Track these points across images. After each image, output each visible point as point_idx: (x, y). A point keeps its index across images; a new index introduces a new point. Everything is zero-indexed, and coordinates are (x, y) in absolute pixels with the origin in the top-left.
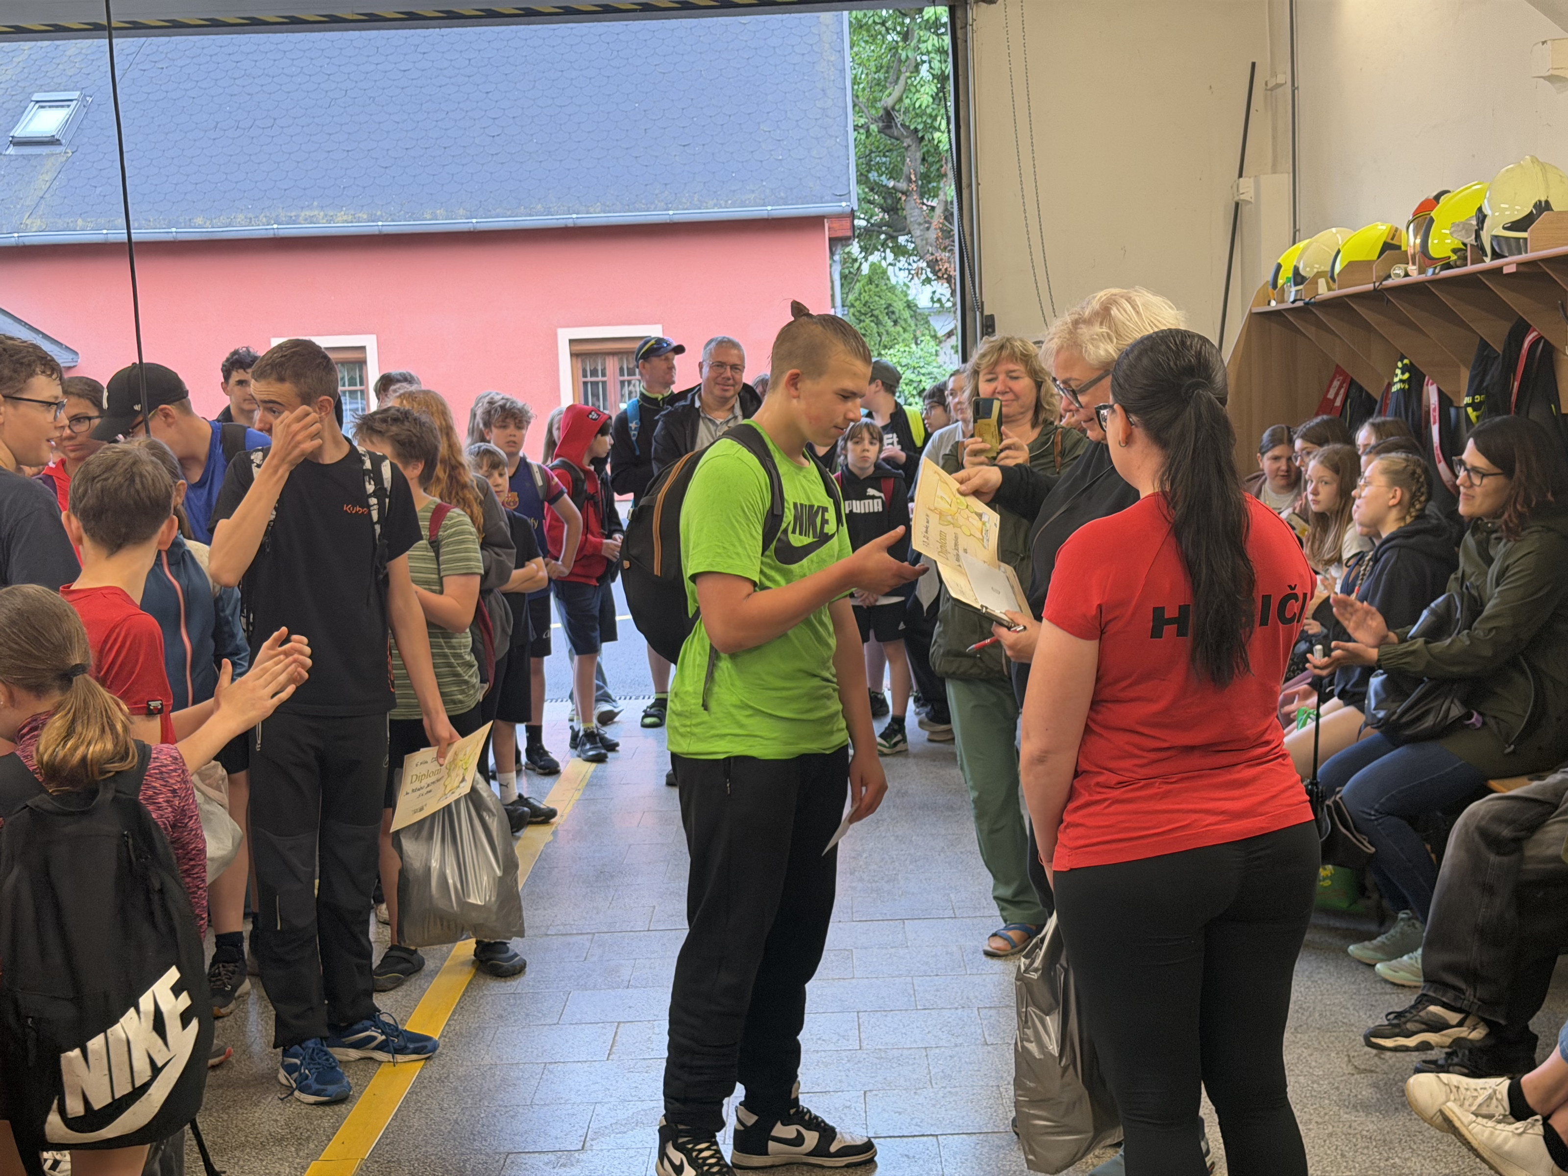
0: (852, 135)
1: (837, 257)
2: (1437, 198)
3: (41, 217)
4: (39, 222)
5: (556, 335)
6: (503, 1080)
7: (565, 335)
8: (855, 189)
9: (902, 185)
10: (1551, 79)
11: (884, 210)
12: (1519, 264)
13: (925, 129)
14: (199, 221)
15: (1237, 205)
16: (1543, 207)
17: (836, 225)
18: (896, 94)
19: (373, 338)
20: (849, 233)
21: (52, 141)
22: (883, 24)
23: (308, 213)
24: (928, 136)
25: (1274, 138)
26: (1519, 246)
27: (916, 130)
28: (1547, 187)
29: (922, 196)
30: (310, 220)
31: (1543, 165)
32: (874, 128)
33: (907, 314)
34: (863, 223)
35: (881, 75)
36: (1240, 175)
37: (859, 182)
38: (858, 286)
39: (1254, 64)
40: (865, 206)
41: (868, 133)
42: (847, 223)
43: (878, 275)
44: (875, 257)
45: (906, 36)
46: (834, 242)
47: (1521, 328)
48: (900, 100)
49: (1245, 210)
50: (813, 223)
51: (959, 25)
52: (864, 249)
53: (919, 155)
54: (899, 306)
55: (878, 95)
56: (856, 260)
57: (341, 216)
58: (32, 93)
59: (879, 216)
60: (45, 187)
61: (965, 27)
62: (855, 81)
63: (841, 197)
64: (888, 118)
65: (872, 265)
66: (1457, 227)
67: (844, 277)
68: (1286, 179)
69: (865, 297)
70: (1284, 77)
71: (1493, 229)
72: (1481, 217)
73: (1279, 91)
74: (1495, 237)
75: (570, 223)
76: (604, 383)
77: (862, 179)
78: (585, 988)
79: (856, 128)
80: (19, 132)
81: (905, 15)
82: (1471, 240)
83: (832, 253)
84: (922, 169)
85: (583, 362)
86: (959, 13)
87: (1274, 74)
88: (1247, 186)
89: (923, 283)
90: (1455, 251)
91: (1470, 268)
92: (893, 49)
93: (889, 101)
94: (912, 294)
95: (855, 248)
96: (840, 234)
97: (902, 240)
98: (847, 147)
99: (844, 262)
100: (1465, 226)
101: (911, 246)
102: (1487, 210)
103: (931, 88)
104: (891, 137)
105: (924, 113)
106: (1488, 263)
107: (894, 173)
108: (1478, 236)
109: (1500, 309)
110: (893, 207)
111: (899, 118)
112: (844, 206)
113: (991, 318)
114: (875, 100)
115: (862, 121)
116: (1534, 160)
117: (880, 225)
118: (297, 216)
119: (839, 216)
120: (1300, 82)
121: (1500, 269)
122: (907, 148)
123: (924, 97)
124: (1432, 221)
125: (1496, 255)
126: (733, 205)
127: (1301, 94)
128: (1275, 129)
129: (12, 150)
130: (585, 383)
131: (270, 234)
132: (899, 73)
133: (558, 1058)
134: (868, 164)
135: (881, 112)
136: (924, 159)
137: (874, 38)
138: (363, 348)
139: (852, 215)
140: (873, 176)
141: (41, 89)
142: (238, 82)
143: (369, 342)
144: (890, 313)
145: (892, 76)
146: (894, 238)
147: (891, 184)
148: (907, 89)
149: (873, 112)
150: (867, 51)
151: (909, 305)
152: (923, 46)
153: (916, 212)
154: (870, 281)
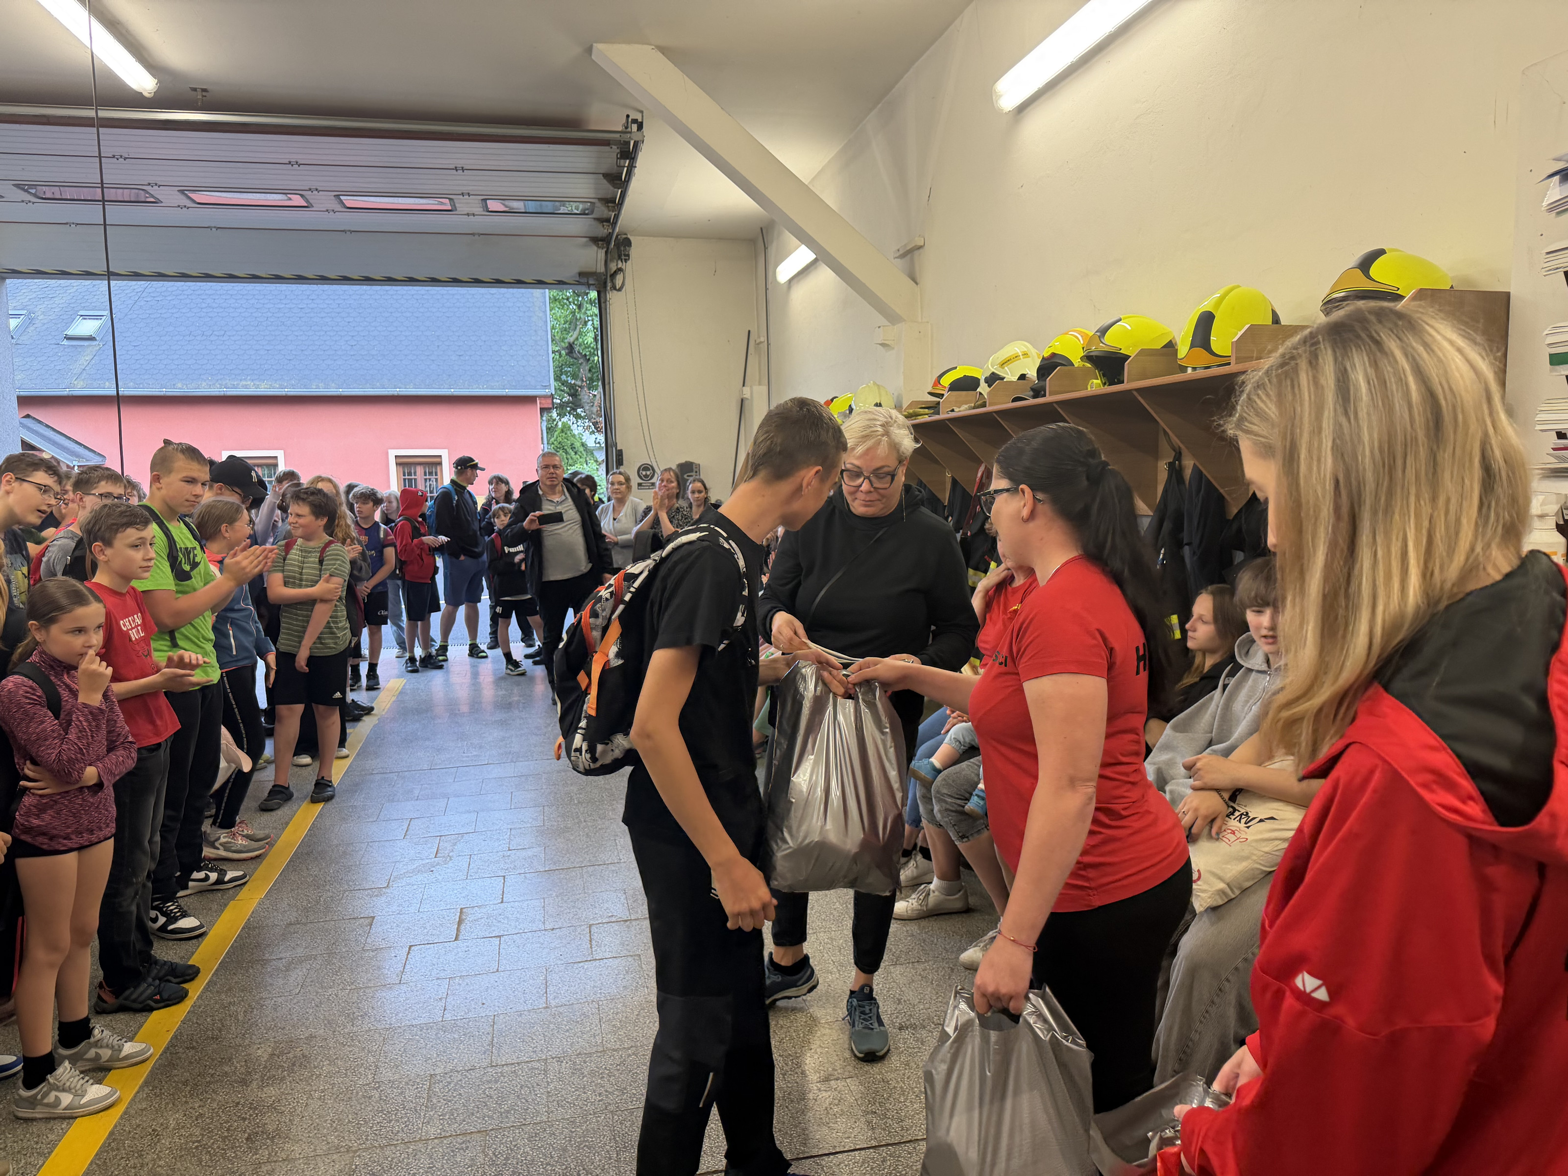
0: (551, 356)
1: (544, 418)
2: (832, 400)
3: (83, 380)
4: (82, 383)
5: (387, 453)
6: (344, 852)
7: (393, 453)
8: (553, 383)
9: (579, 383)
10: (883, 345)
11: (569, 395)
13: (590, 355)
14: (179, 385)
15: (742, 400)
17: (543, 401)
18: (575, 336)
19: (282, 451)
20: (551, 406)
21: (91, 338)
22: (568, 299)
23: (244, 383)
24: (592, 359)
25: (759, 368)
27: (585, 355)
28: (880, 396)
29: (589, 389)
30: (246, 387)
31: (878, 386)
32: (563, 352)
33: (582, 449)
34: (559, 401)
35: (567, 326)
36: (744, 385)
37: (555, 380)
38: (556, 433)
39: (749, 332)
40: (559, 392)
41: (560, 355)
42: (549, 401)
43: (566, 429)
44: (565, 419)
45: (580, 307)
46: (542, 410)
48: (577, 339)
49: (746, 403)
50: (529, 400)
51: (602, 300)
52: (558, 415)
53: (587, 368)
54: (577, 445)
55: (566, 336)
56: (555, 420)
57: (263, 385)
58: (78, 311)
59: (567, 398)
60: (86, 364)
61: (605, 302)
62: (553, 328)
63: (545, 387)
64: (571, 348)
65: (563, 423)
67: (548, 429)
68: (764, 384)
69: (560, 439)
70: (763, 339)
73: (761, 345)
75: (396, 393)
76: (415, 480)
77: (557, 378)
78: (393, 801)
79: (553, 352)
80: (71, 332)
81: (579, 296)
83: (542, 416)
84: (589, 375)
85: (403, 468)
86: (602, 295)
87: (759, 337)
88: (746, 391)
89: (591, 433)
92: (573, 313)
93: (572, 340)
94: (584, 439)
95: (554, 414)
96: (546, 406)
97: (579, 410)
98: (548, 361)
99: (548, 421)
101: (583, 414)
103: (592, 335)
104: (573, 358)
105: (590, 346)
107: (575, 376)
110: (574, 394)
111: (577, 348)
112: (547, 392)
113: (621, 451)
114: (564, 338)
115: (557, 349)
116: (875, 383)
117: (567, 403)
118: (238, 384)
119: (545, 397)
120: (771, 341)
122: (581, 364)
123: (589, 339)
126: (487, 388)
127: (772, 347)
128: (759, 364)
129: (65, 342)
130: (405, 480)
131: (222, 394)
132: (576, 326)
133: (376, 839)
134: (561, 371)
135: (567, 345)
136: (590, 370)
137: (563, 307)
138: (276, 457)
139: (552, 397)
140: (564, 377)
141: (84, 308)
142: (204, 310)
143: (280, 454)
144: (573, 448)
145: (572, 327)
146: (575, 410)
147: (573, 382)
148: (580, 333)
149: (563, 344)
150: (558, 312)
151: (583, 445)
152: (589, 313)
153: (586, 397)
154: (562, 431)
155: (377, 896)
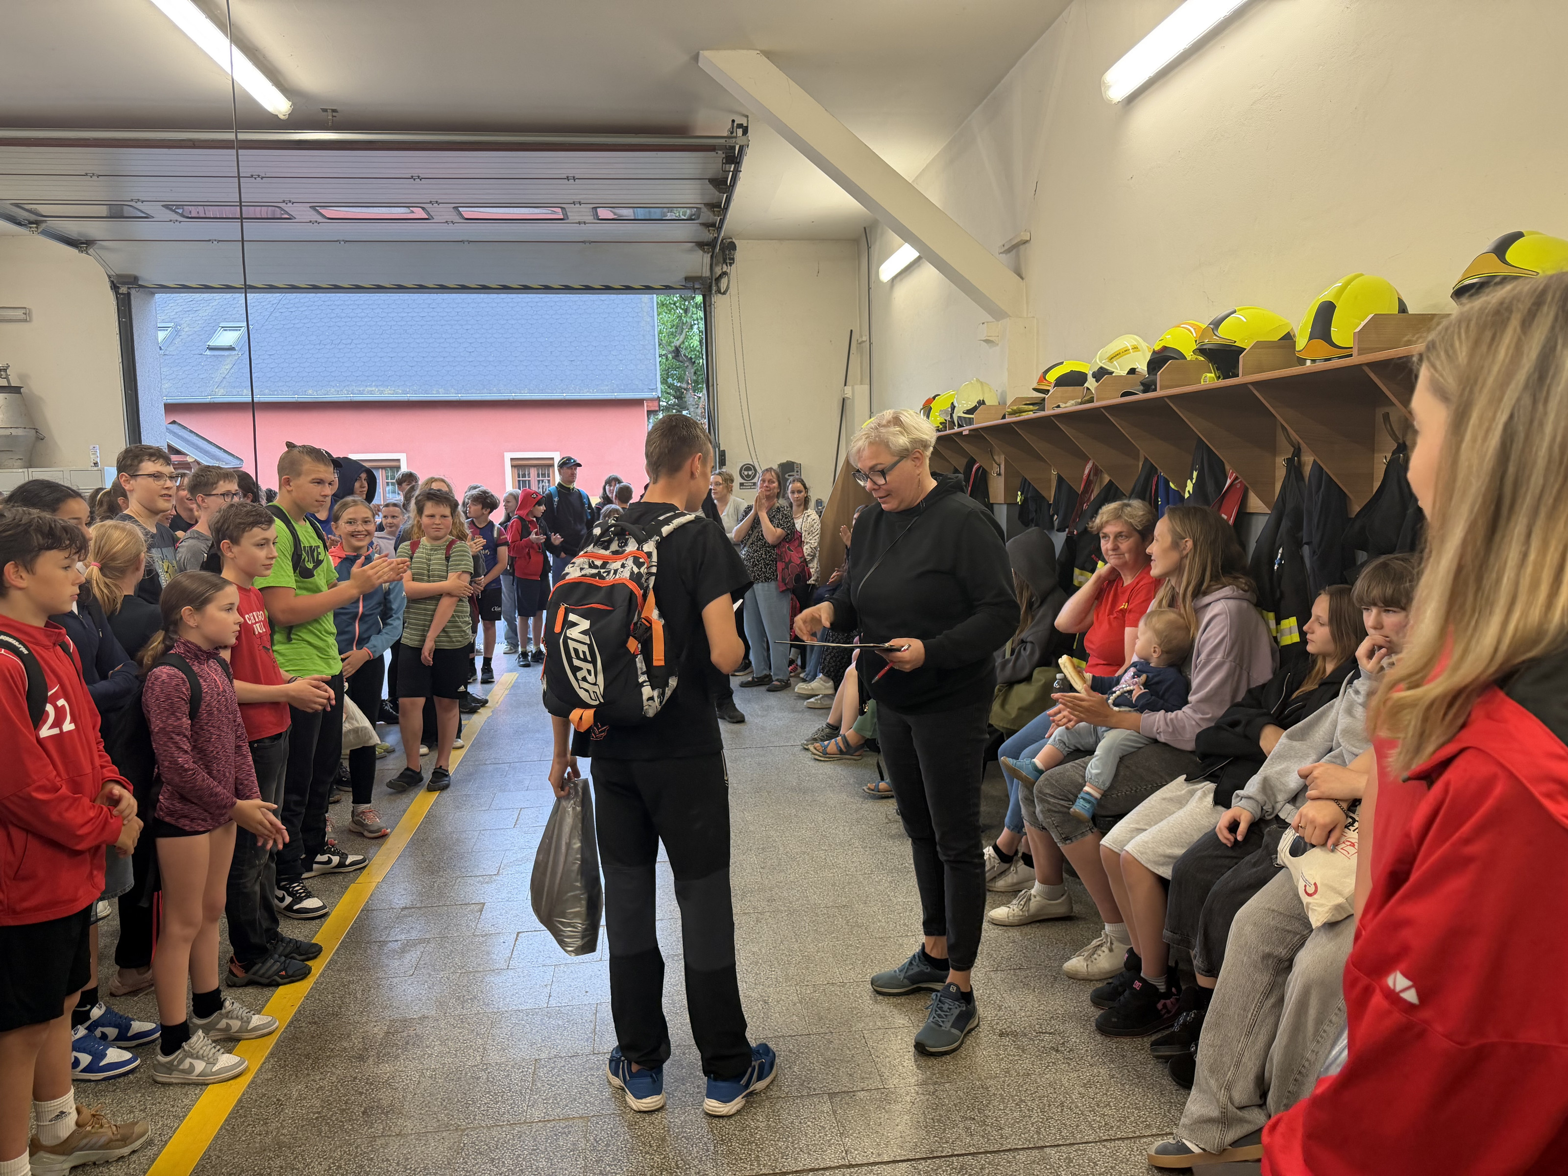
0: (658, 359)
1: (651, 421)
2: (934, 398)
3: (224, 388)
4: (222, 391)
5: (503, 456)
6: (457, 840)
7: (508, 456)
8: (659, 385)
9: (684, 385)
10: (987, 341)
11: (675, 398)
12: (970, 430)
13: (696, 357)
14: (310, 392)
15: (844, 399)
16: (981, 403)
17: (650, 404)
18: (681, 340)
19: (405, 455)
20: (657, 409)
21: (231, 348)
22: (674, 304)
23: (370, 389)
24: (697, 361)
25: (861, 367)
26: (970, 422)
27: (691, 358)
28: (983, 393)
29: (694, 392)
30: (371, 392)
31: (981, 383)
32: (670, 356)
34: (665, 404)
35: (673, 330)
36: (845, 385)
37: (662, 383)
39: (851, 331)
40: (666, 395)
41: (667, 359)
42: (656, 403)
45: (686, 311)
46: (649, 413)
47: (972, 462)
48: (683, 342)
49: (848, 402)
50: (639, 402)
51: (707, 304)
53: (693, 371)
55: (672, 340)
57: (387, 391)
58: (219, 323)
59: (673, 401)
60: (226, 372)
61: (710, 306)
62: (660, 332)
63: (652, 390)
64: (677, 352)
66: (942, 412)
68: (866, 387)
70: (865, 338)
71: (959, 413)
72: (953, 407)
73: (864, 344)
74: (959, 417)
75: (511, 398)
76: (529, 481)
77: (664, 381)
79: (660, 356)
80: (212, 343)
81: (685, 300)
82: (948, 418)
83: (649, 419)
84: (695, 378)
85: (518, 470)
86: (707, 298)
87: (861, 336)
88: (848, 390)
90: (941, 423)
91: (948, 432)
92: (680, 317)
93: (678, 343)
96: (653, 409)
98: (656, 365)
100: (945, 411)
102: (956, 404)
103: (697, 338)
104: (679, 361)
105: (695, 350)
106: (956, 429)
107: (680, 379)
108: (952, 417)
109: (962, 452)
110: (680, 396)
111: (683, 352)
112: (654, 395)
113: (724, 451)
114: (671, 342)
115: (664, 352)
116: (978, 380)
117: (674, 405)
118: (364, 391)
119: (652, 400)
120: (873, 340)
121: (962, 432)
122: (687, 367)
123: (695, 342)
124: (931, 408)
125: (960, 426)
126: (597, 392)
127: (874, 346)
128: (861, 363)
129: (208, 352)
130: (519, 481)
131: (349, 399)
132: (682, 330)
133: (487, 827)
134: (667, 374)
135: (673, 348)
136: (695, 373)
137: (670, 311)
138: (399, 460)
139: (659, 399)
140: (670, 380)
141: (225, 320)
142: (333, 320)
143: (403, 457)
145: (679, 330)
147: (679, 385)
148: (686, 337)
149: (669, 348)
150: (666, 317)
152: (695, 316)
153: (692, 399)
155: (487, 883)
